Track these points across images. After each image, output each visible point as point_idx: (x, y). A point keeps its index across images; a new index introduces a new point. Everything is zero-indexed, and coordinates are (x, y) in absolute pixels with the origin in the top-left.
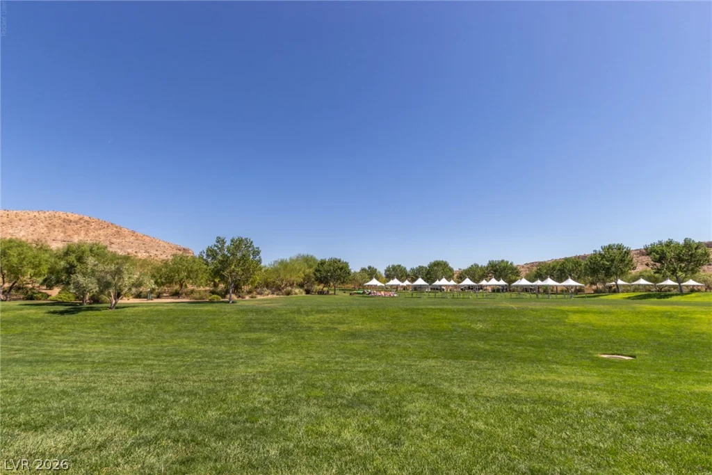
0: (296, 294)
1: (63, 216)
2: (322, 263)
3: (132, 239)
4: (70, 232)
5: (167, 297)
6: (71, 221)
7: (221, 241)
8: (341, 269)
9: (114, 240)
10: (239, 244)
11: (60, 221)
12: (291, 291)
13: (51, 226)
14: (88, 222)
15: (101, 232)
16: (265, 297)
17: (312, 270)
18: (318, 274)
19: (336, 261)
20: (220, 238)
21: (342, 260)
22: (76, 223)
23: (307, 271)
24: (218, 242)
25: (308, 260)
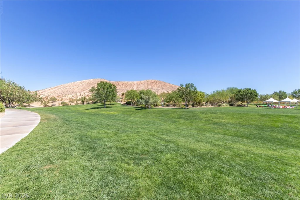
0: (224, 106)
1: (151, 81)
2: (239, 91)
3: (169, 86)
4: (152, 86)
5: (171, 106)
6: (152, 82)
7: (181, 85)
8: (251, 93)
9: (164, 87)
10: (188, 86)
11: (150, 83)
12: (221, 104)
13: (148, 84)
14: (157, 82)
15: (160, 85)
16: (208, 107)
17: (234, 95)
18: (237, 97)
19: (247, 90)
20: (181, 84)
21: (252, 89)
22: (154, 82)
23: (231, 95)
24: (181, 86)
25: (231, 90)
